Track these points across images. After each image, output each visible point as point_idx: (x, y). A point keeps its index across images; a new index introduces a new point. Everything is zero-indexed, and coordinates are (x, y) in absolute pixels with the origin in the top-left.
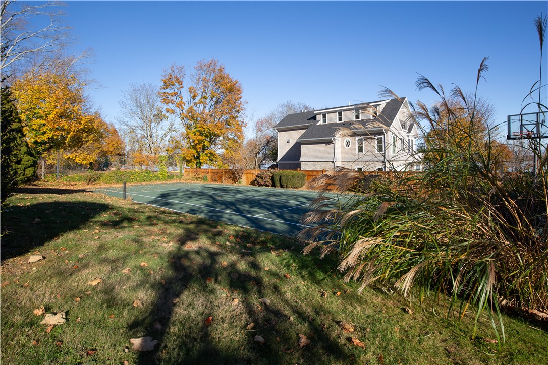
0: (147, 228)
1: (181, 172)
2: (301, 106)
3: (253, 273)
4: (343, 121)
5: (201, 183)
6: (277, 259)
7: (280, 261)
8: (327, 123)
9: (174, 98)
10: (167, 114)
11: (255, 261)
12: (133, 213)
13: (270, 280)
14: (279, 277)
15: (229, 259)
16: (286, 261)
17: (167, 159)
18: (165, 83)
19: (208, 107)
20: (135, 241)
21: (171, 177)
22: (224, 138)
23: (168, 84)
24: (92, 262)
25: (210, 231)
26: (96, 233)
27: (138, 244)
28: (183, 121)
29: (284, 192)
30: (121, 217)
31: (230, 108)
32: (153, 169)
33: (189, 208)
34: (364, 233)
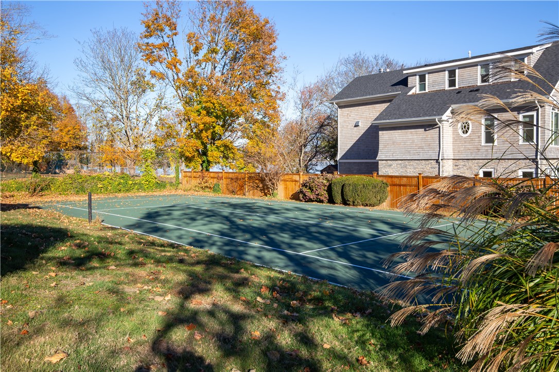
0: (129, 270)
1: (177, 177)
2: (380, 62)
3: (304, 352)
4: (457, 87)
5: (210, 195)
6: (343, 331)
7: (348, 333)
8: (427, 91)
9: (163, 53)
10: (153, 81)
11: (305, 331)
12: (107, 245)
13: (333, 366)
14: (349, 362)
15: (264, 327)
16: (358, 334)
17: (154, 155)
18: (148, 27)
19: (219, 67)
20: (113, 291)
21: (161, 185)
22: (247, 120)
23: (152, 28)
24: (49, 325)
25: (229, 278)
26: (51, 278)
27: (117, 296)
28: (179, 91)
29: (350, 212)
30: (88, 252)
31: (256, 68)
32: (132, 172)
33: (193, 237)
34: (504, 295)
